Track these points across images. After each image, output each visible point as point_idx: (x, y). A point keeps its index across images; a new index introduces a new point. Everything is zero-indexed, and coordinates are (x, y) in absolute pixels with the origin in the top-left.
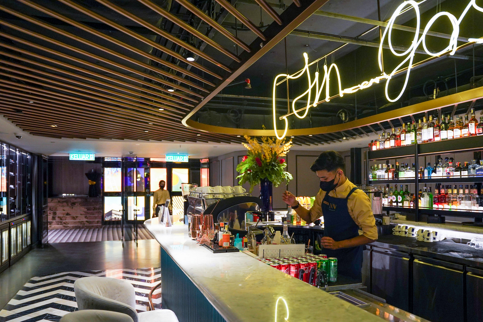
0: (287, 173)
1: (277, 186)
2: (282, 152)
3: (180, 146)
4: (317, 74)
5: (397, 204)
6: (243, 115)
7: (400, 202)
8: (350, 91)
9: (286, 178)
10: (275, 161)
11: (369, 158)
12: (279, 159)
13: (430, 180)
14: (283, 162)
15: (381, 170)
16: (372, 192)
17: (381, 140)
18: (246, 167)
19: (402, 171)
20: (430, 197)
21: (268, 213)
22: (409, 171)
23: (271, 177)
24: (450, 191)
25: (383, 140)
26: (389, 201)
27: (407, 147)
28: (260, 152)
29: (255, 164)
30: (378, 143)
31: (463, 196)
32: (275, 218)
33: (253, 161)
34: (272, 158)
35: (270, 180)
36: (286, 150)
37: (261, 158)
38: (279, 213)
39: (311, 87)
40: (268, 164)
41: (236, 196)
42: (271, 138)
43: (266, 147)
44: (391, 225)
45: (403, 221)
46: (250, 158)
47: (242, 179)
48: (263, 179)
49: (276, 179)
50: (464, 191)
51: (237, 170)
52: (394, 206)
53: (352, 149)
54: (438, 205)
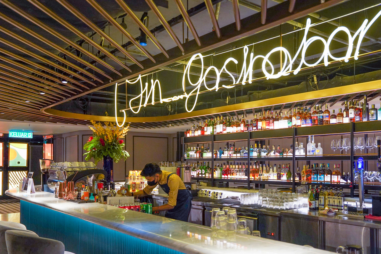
0: (125, 151)
1: (117, 162)
2: (122, 134)
3: (29, 125)
4: (147, 84)
5: (202, 175)
6: (90, 103)
7: (204, 174)
8: (167, 100)
9: (124, 155)
10: (115, 142)
11: (185, 143)
12: (118, 140)
13: (221, 159)
14: (122, 142)
15: (192, 151)
16: (184, 167)
17: (192, 130)
18: (91, 146)
19: (205, 153)
20: (221, 170)
21: (109, 183)
22: (209, 153)
23: (112, 155)
24: (231, 166)
25: (194, 130)
26: (197, 173)
27: (208, 136)
28: (103, 134)
29: (100, 144)
30: (191, 132)
31: (238, 170)
32: (115, 188)
33: (97, 141)
34: (113, 140)
35: (111, 157)
36: (124, 133)
37: (104, 139)
38: (119, 183)
39: (142, 92)
40: (110, 144)
41: (88, 169)
42: (113, 123)
43: (108, 130)
44: (197, 190)
45: (205, 187)
46: (95, 139)
47: (88, 156)
48: (106, 156)
49: (116, 156)
50: (239, 167)
51: (84, 148)
52: (200, 177)
53: (178, 132)
54: (225, 176)
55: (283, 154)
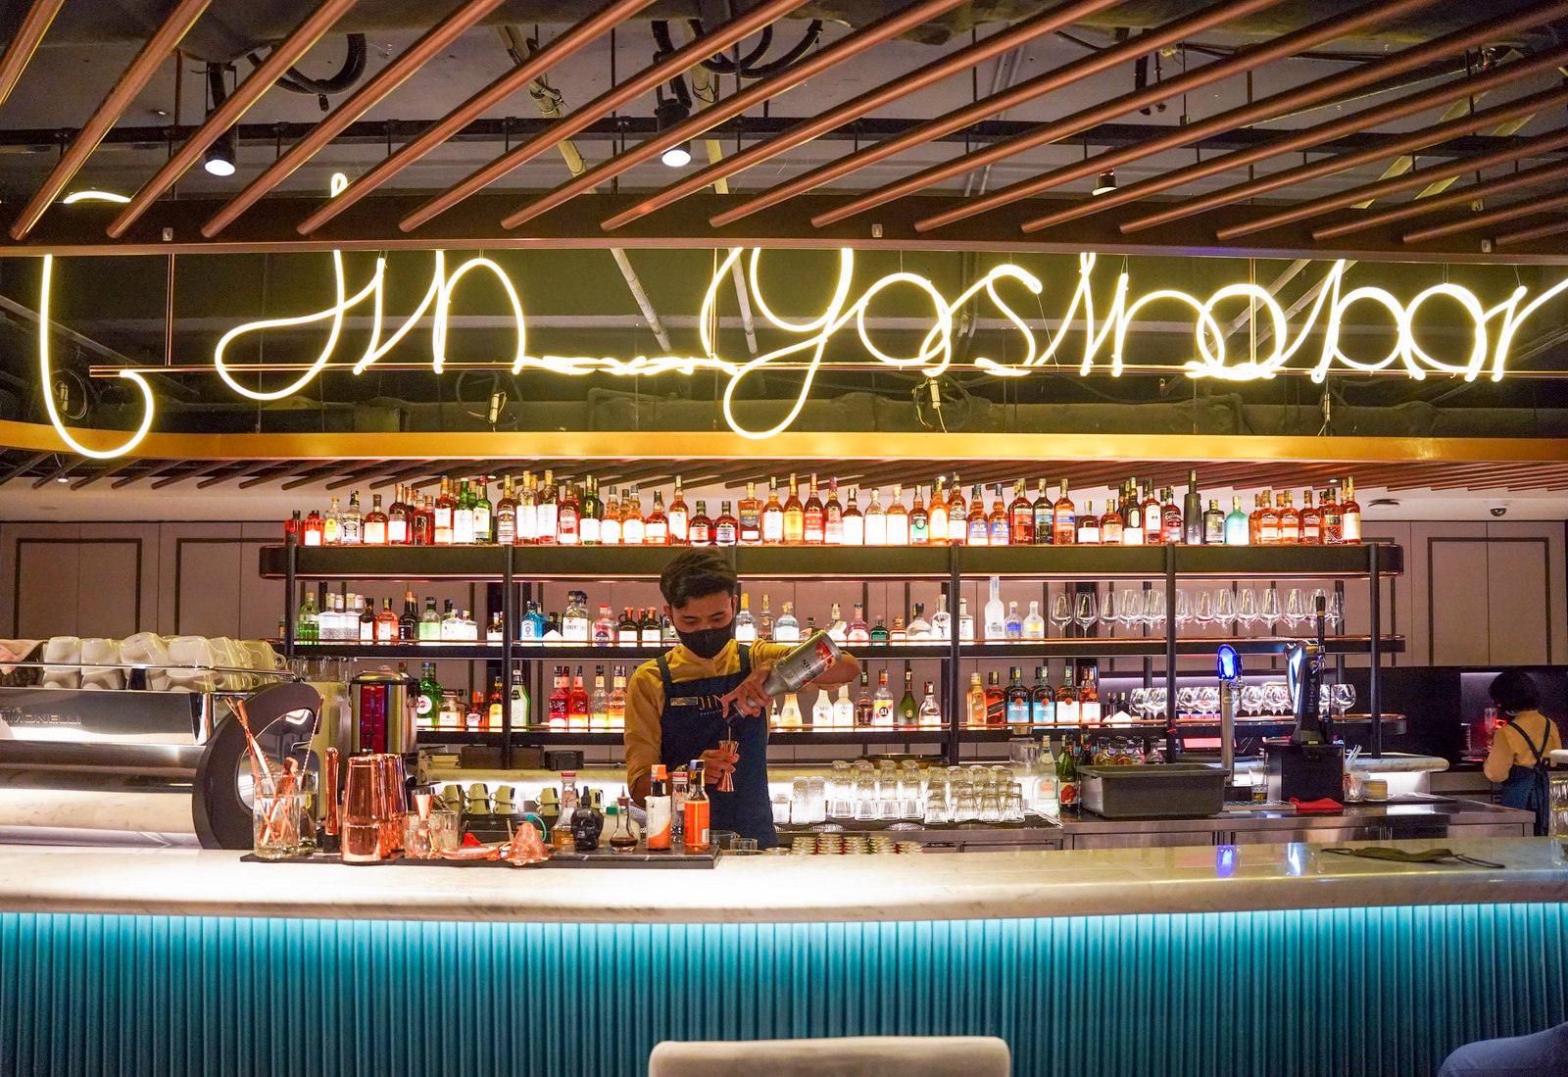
13: (544, 651)
19: (429, 620)
25: (358, 516)
30: (331, 524)
55: (888, 636)
